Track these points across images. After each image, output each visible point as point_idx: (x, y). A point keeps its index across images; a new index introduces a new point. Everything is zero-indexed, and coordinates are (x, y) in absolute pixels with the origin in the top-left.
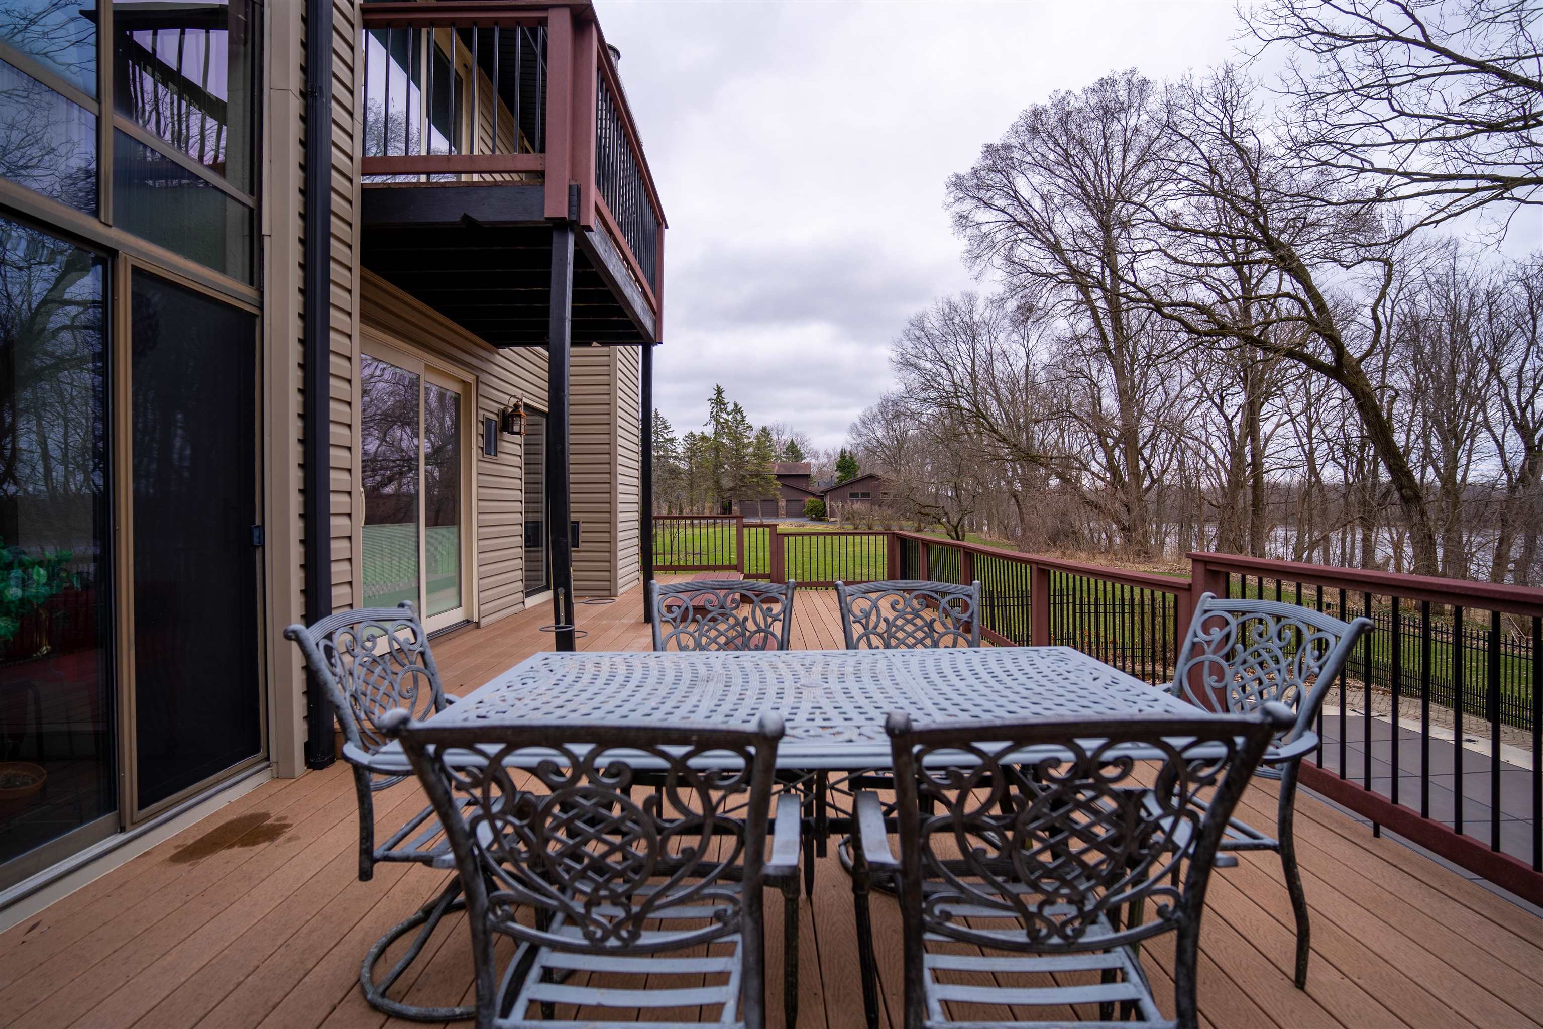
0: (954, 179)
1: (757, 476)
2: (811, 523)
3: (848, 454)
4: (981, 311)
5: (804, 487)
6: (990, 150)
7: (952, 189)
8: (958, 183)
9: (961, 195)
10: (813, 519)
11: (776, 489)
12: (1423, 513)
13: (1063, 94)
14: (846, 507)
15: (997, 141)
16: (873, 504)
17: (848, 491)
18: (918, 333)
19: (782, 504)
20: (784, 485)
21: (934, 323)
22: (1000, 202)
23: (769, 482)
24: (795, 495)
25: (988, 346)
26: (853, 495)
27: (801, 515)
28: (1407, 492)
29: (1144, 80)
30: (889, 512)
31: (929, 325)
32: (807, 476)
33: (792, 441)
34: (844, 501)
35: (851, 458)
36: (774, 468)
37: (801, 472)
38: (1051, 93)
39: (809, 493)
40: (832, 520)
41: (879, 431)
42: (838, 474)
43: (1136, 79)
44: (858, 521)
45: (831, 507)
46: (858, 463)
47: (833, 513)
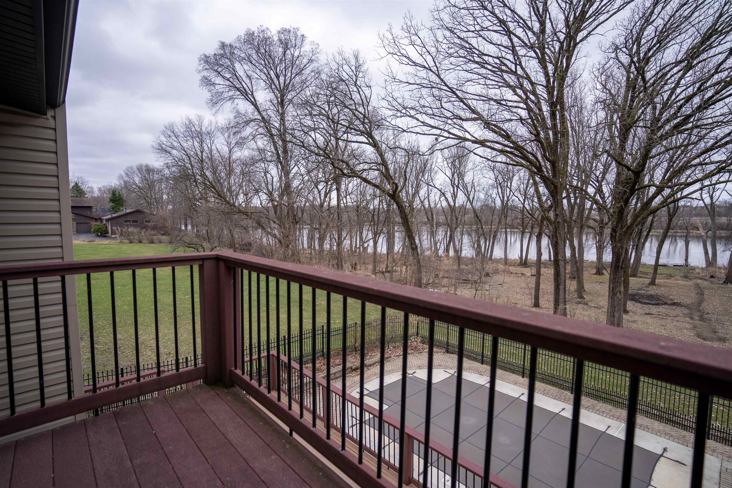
0: (203, 57)
2: (98, 239)
3: (117, 193)
5: (88, 214)
6: (223, 45)
7: (202, 62)
8: (206, 59)
9: (207, 67)
10: (98, 236)
13: (264, 28)
14: (122, 229)
15: (227, 42)
16: (142, 227)
17: (123, 219)
18: (169, 133)
19: (74, 225)
20: (75, 214)
21: (180, 129)
22: (228, 76)
24: (83, 220)
25: (209, 146)
26: (126, 221)
27: (88, 233)
29: (303, 35)
30: (152, 232)
31: (177, 130)
32: (90, 207)
33: (76, 183)
34: (121, 224)
35: (120, 195)
37: (86, 205)
38: (259, 26)
39: (92, 218)
40: (113, 236)
41: (137, 180)
42: (111, 204)
43: (299, 33)
44: (132, 238)
45: (111, 229)
46: (124, 198)
47: (113, 233)
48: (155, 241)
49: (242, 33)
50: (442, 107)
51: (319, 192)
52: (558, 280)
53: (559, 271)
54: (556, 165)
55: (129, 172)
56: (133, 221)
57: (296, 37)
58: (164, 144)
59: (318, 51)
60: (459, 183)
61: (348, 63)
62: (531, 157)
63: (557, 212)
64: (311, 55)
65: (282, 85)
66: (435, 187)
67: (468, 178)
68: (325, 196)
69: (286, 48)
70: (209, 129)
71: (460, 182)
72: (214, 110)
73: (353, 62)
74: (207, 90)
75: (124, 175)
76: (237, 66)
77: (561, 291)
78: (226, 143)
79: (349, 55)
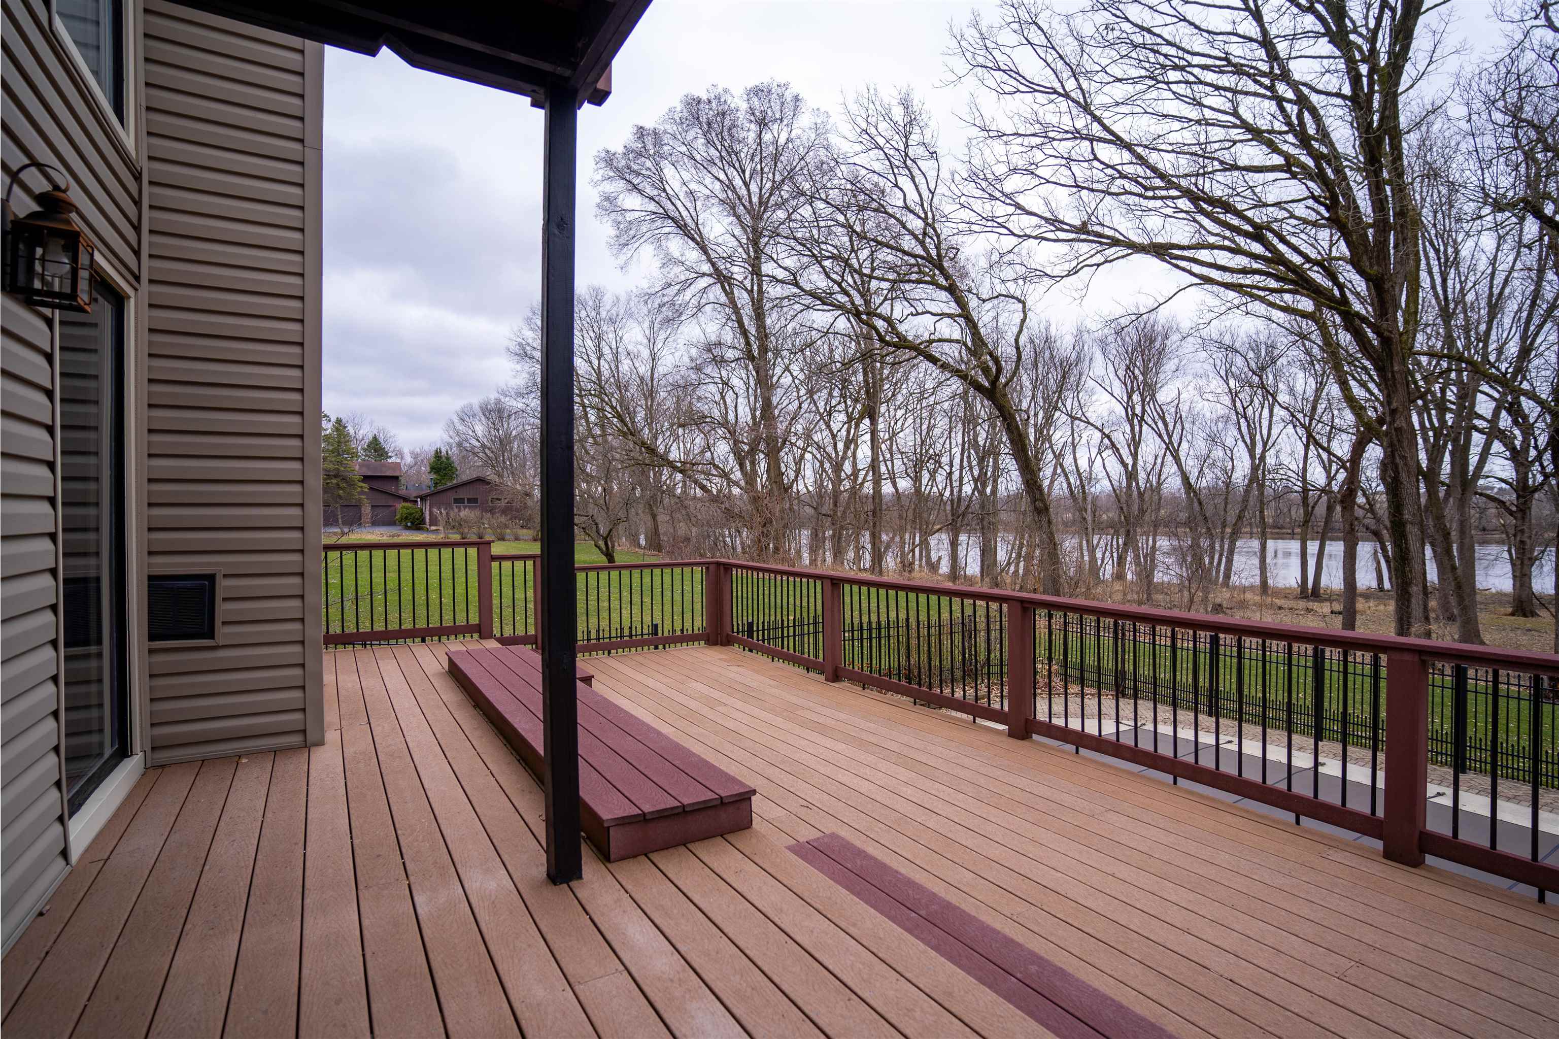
0: (603, 155)
1: (336, 476)
2: (408, 532)
3: (443, 455)
4: (608, 307)
5: (393, 489)
6: (641, 133)
7: (603, 164)
8: (608, 160)
9: (612, 174)
10: (407, 528)
11: (362, 493)
12: (1049, 522)
13: (720, 90)
14: (452, 514)
15: (649, 125)
16: (484, 510)
17: (452, 496)
19: (367, 510)
20: (371, 489)
22: (649, 191)
23: (351, 483)
24: (382, 500)
25: (614, 346)
26: (457, 501)
27: (391, 523)
28: (1039, 504)
29: (797, 97)
30: (503, 519)
32: (396, 478)
33: (375, 438)
34: (448, 506)
35: (448, 458)
36: (357, 468)
37: (389, 473)
38: (709, 87)
39: (400, 497)
40: (433, 528)
41: (480, 429)
42: (433, 476)
43: (788, 96)
44: (466, 530)
45: (431, 514)
46: (456, 465)
47: (434, 522)
48: (507, 537)
49: (676, 103)
50: (1096, 158)
51: (834, 436)
52: (1403, 572)
53: (1407, 549)
54: (1387, 286)
55: (465, 416)
56: (469, 500)
57: (782, 104)
58: (528, 344)
59: (828, 127)
60: (1144, 411)
61: (887, 116)
62: (1317, 276)
63: (1394, 405)
64: (813, 136)
65: (755, 199)
66: (1089, 423)
67: (1164, 395)
68: (847, 447)
69: (763, 123)
70: (614, 312)
71: (1147, 408)
72: (622, 258)
73: (898, 114)
74: (610, 223)
75: (456, 420)
76: (669, 172)
77: (1413, 601)
78: (645, 341)
79: (889, 97)
